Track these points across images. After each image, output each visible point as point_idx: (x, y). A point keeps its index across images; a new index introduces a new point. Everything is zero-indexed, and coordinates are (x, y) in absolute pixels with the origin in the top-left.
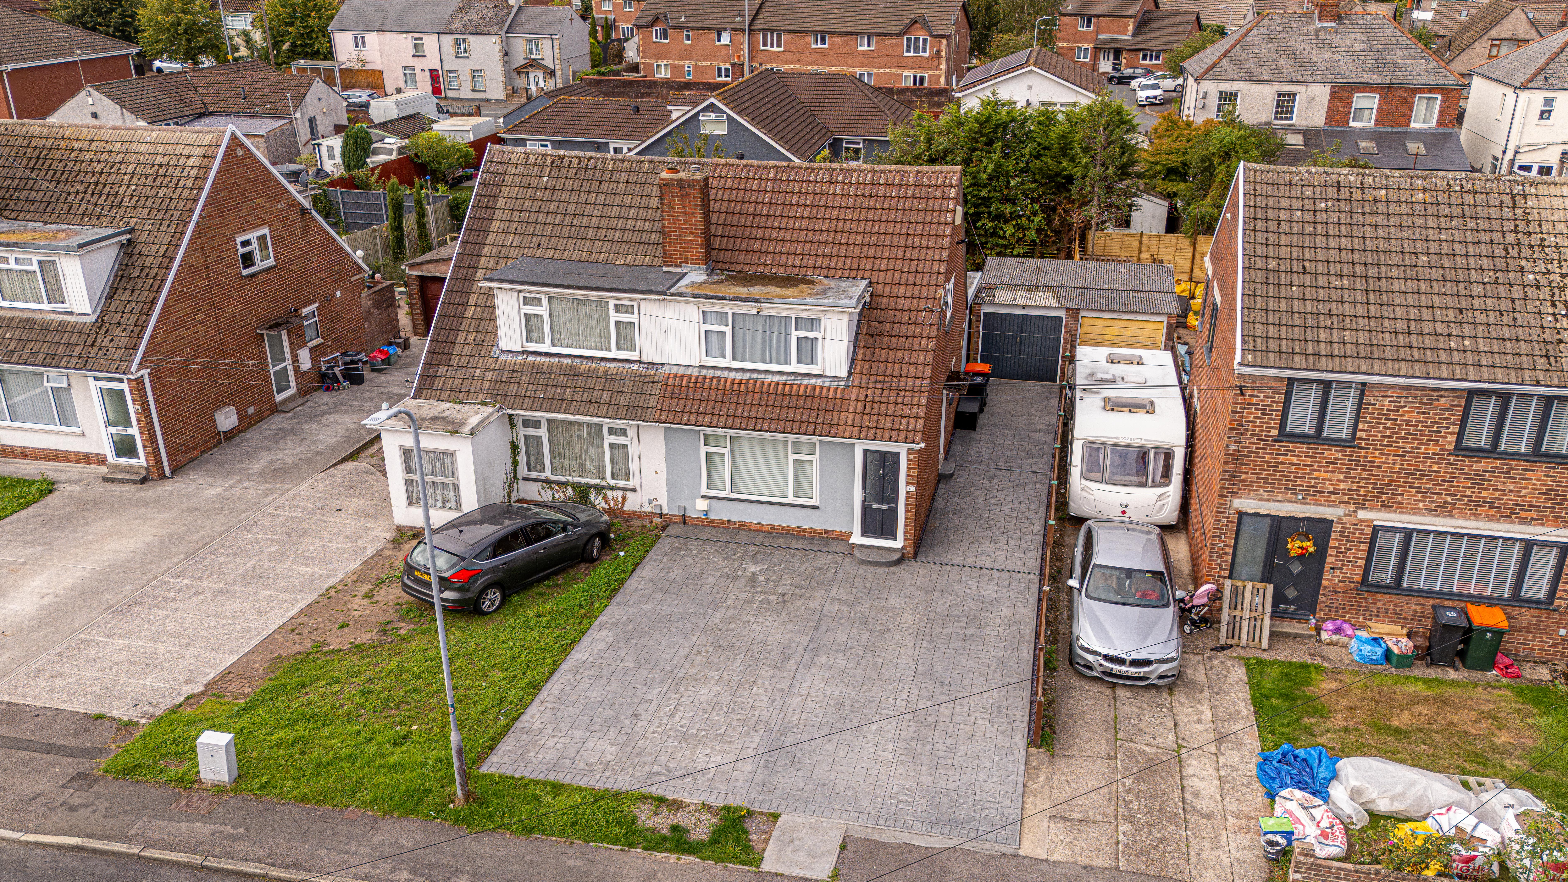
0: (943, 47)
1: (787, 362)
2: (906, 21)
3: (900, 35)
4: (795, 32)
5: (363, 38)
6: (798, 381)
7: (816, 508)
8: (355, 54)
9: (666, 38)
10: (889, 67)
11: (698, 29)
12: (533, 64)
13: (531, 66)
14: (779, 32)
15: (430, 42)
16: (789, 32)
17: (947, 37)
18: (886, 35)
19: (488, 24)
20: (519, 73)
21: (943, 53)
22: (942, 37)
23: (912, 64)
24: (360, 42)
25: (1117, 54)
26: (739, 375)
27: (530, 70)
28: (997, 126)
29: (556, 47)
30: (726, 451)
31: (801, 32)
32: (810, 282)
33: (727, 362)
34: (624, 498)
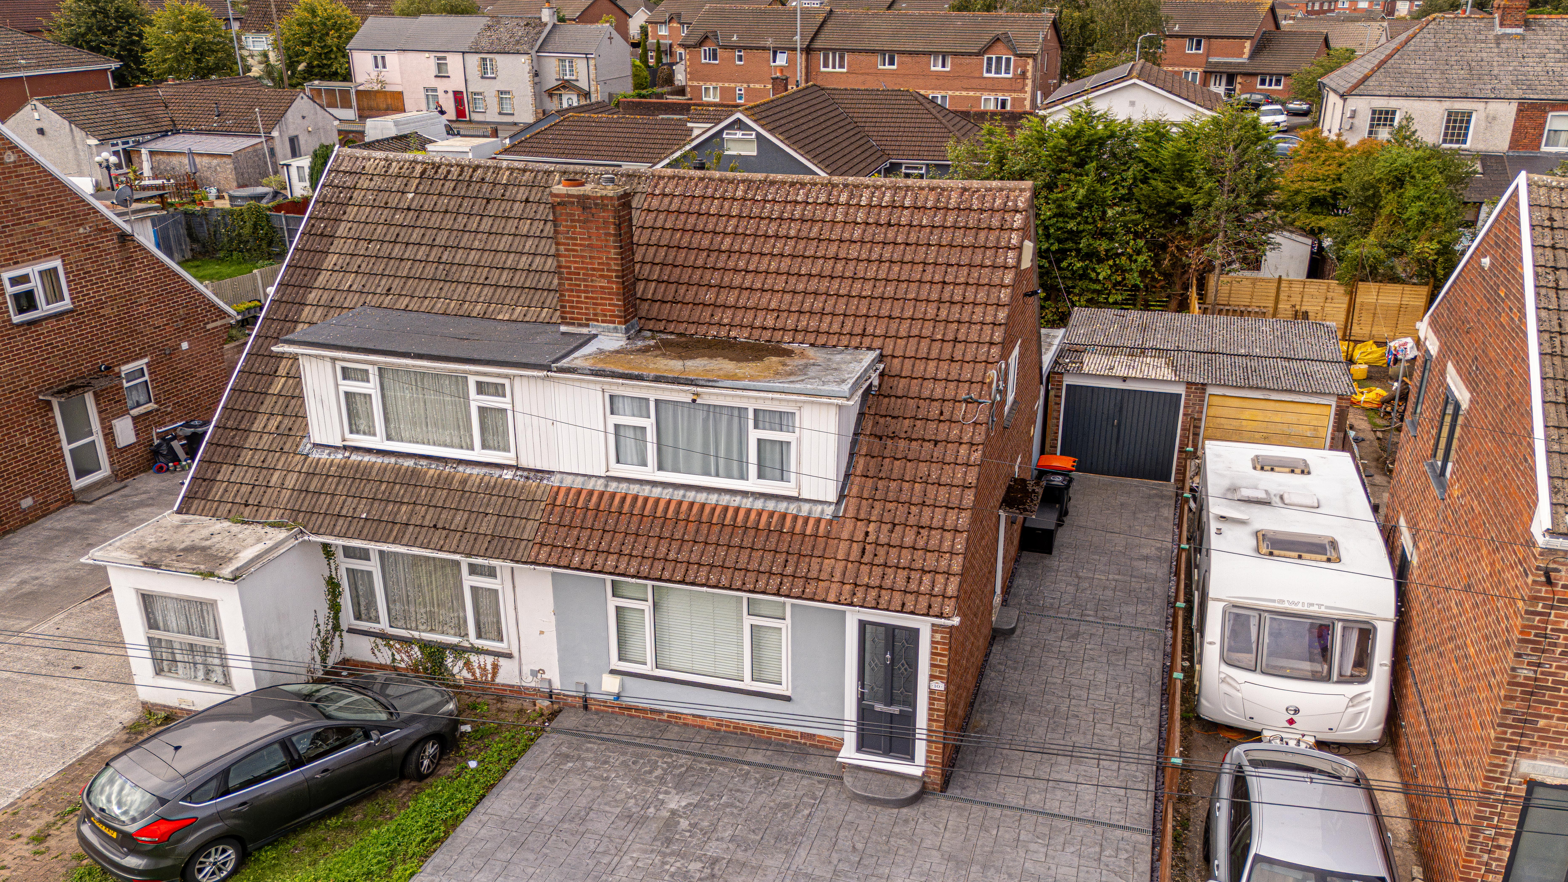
1: (743, 476)
5: (383, 58)
6: (759, 504)
7: (788, 699)
15: (454, 62)
19: (518, 42)
24: (380, 63)
26: (667, 494)
30: (648, 607)
32: (789, 353)
33: (650, 472)
34: (495, 667)
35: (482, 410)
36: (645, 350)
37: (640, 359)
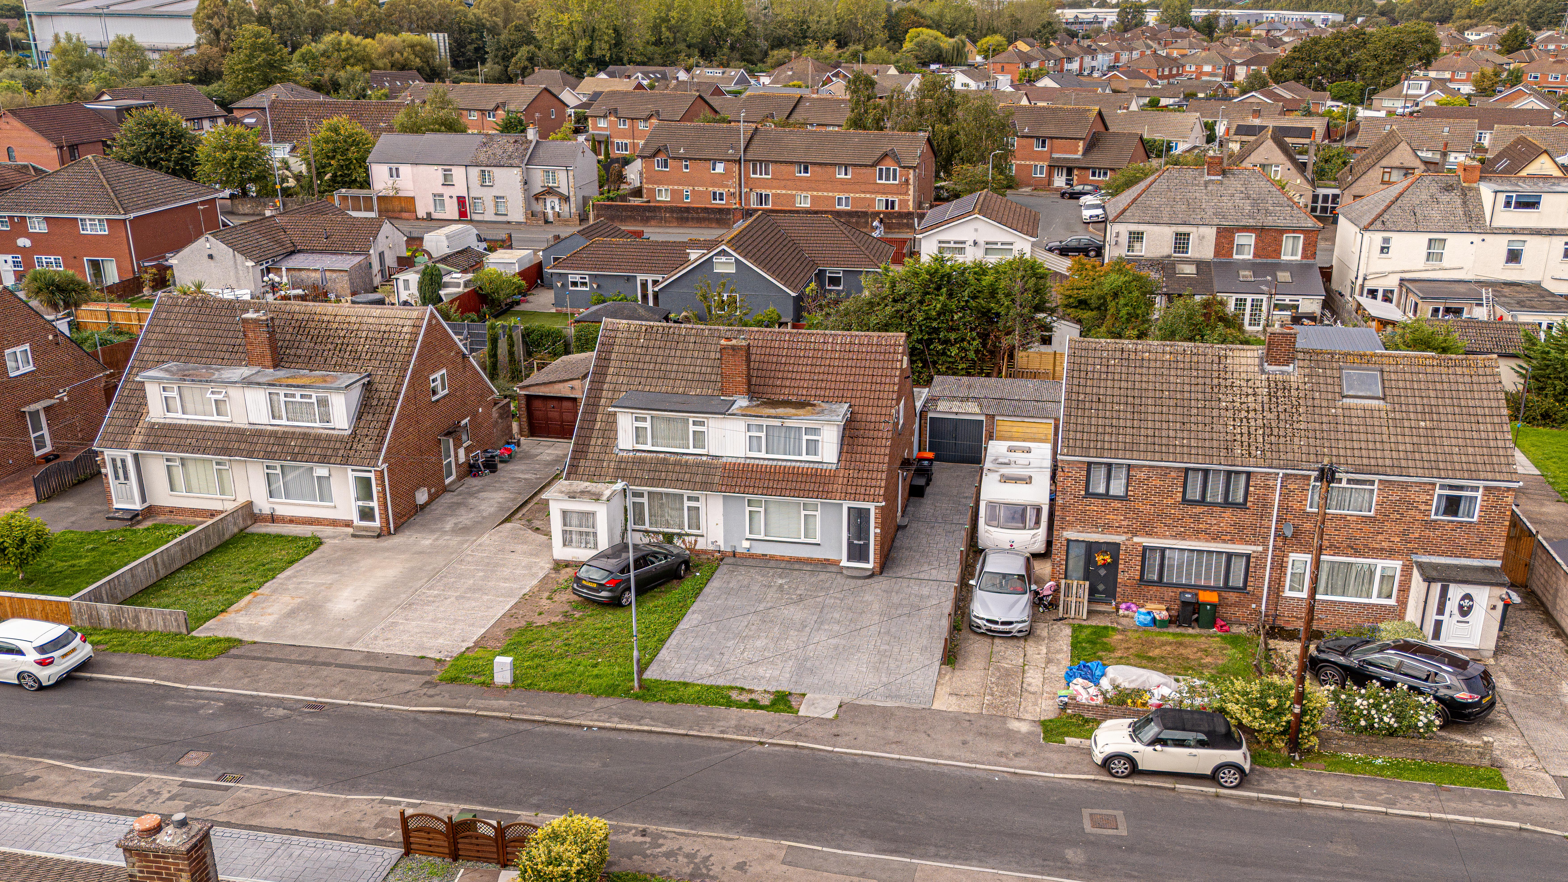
0: (911, 176)
1: (800, 454)
2: (878, 154)
3: (873, 165)
4: (781, 162)
5: (397, 169)
6: (807, 465)
7: (819, 545)
8: (390, 182)
9: (666, 167)
10: (864, 192)
11: (695, 159)
12: (550, 191)
13: (549, 193)
14: (767, 162)
16: (776, 162)
17: (914, 168)
18: (860, 166)
20: (537, 199)
21: (911, 181)
22: (910, 168)
23: (884, 190)
25: (1070, 171)
26: (770, 463)
27: (547, 197)
28: (943, 276)
29: (571, 177)
30: (762, 510)
31: (786, 162)
32: (814, 405)
33: (763, 455)
34: (696, 541)
35: (694, 432)
36: (758, 406)
37: (757, 409)
